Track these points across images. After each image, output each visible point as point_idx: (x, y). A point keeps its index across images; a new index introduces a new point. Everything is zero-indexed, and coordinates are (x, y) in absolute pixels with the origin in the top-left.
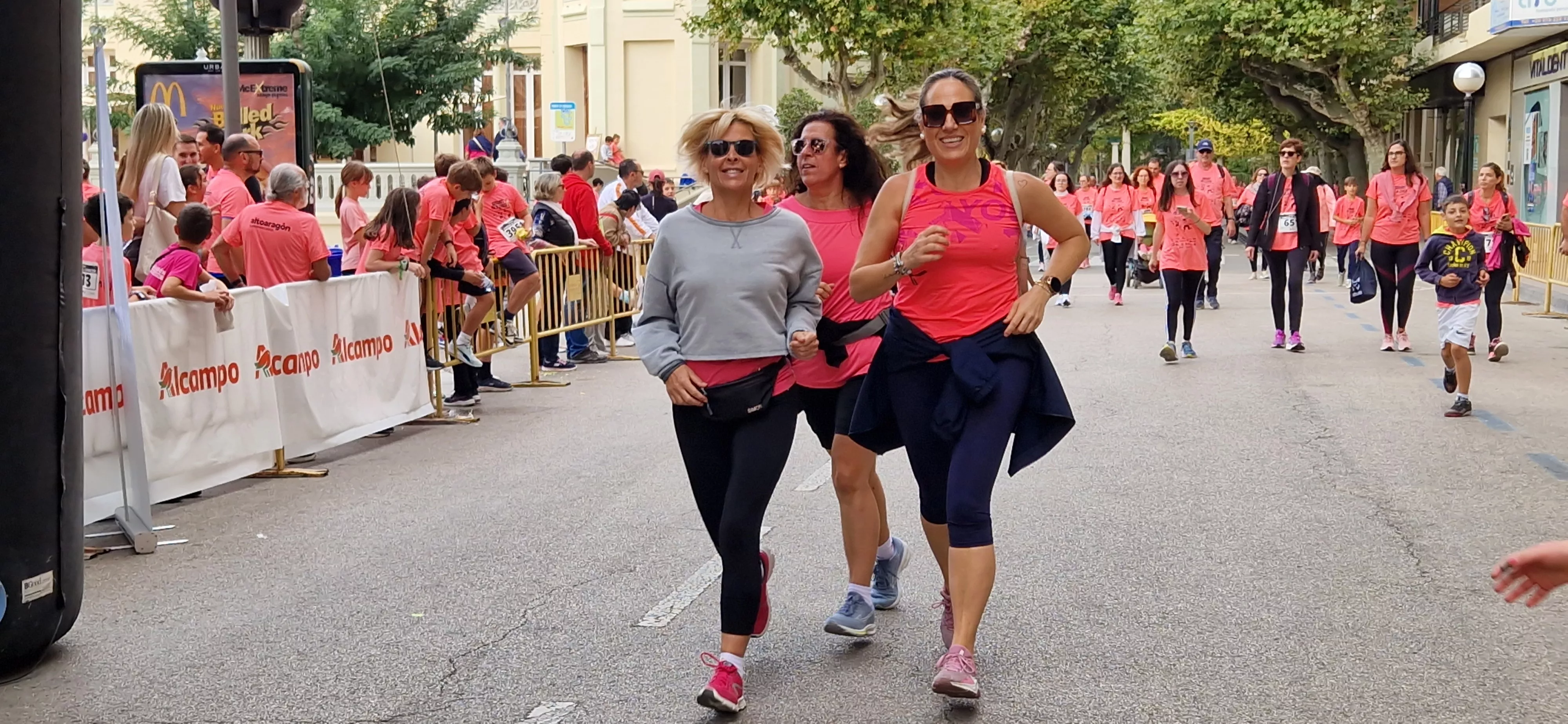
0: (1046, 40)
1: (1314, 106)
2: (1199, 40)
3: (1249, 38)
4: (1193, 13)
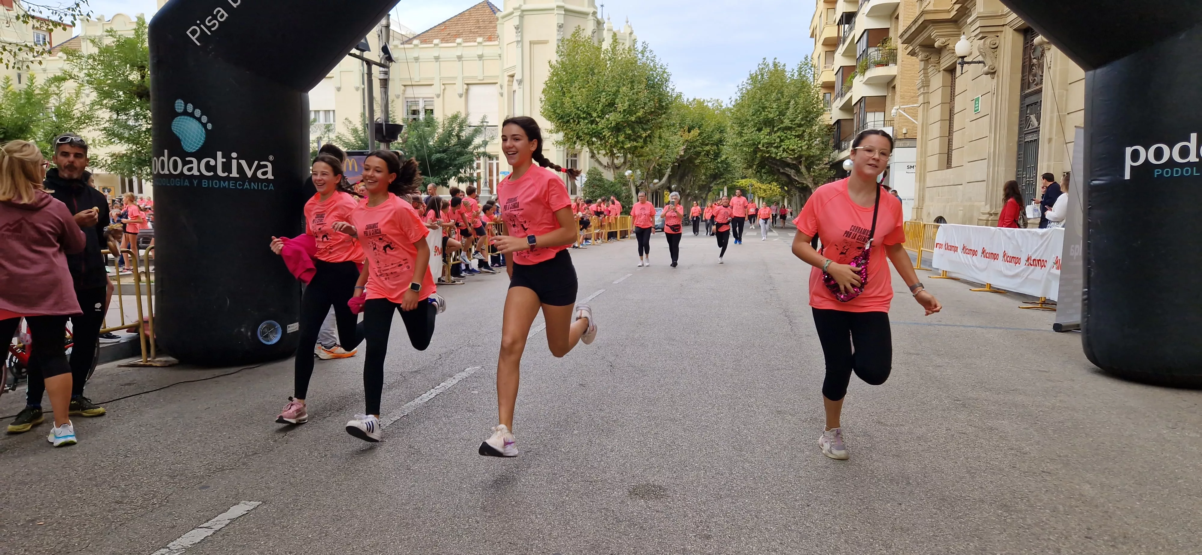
0: (692, 151)
1: (793, 176)
2: (749, 150)
3: (768, 149)
4: (747, 140)
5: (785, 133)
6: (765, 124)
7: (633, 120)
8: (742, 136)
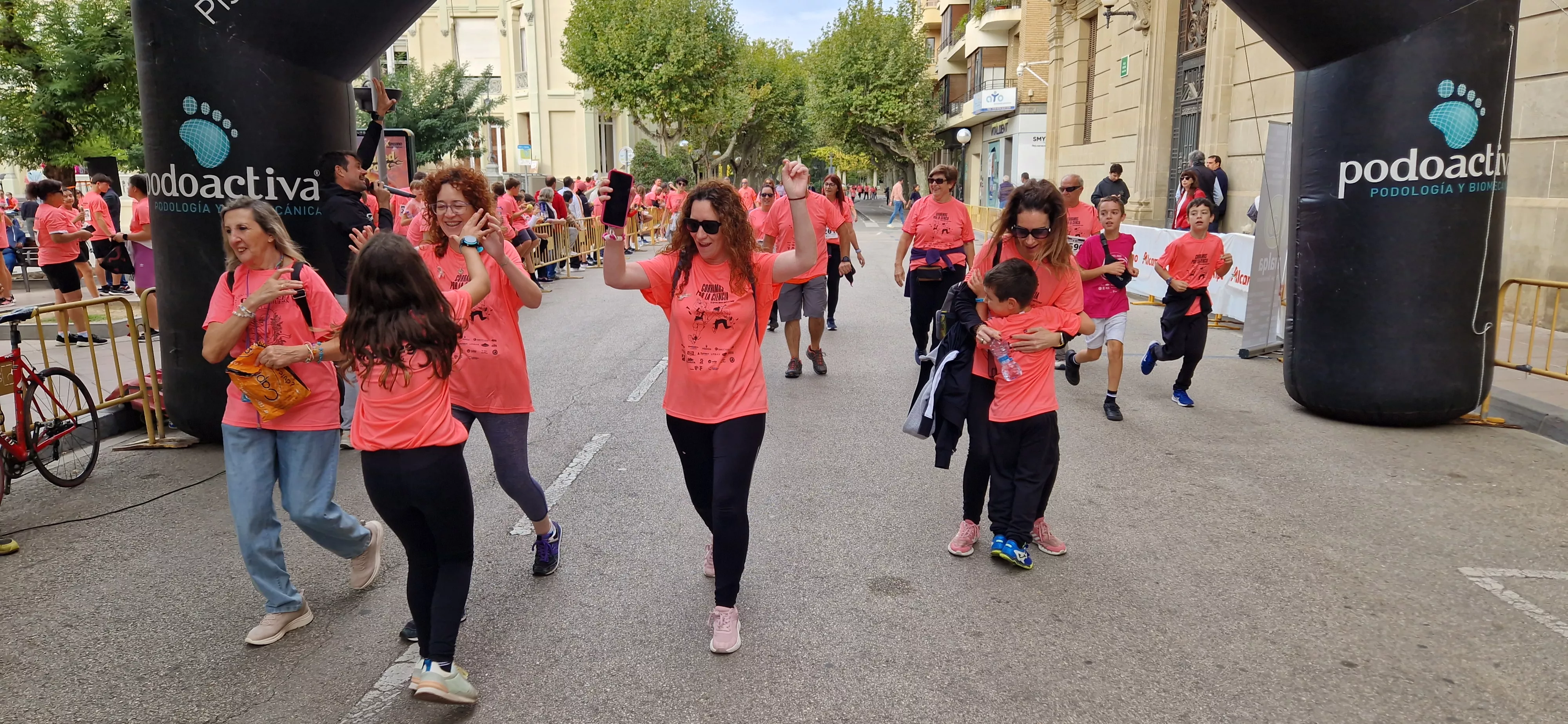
0: (763, 113)
2: (838, 114)
3: (862, 114)
5: (883, 93)
6: (857, 81)
7: (691, 74)
8: (828, 96)
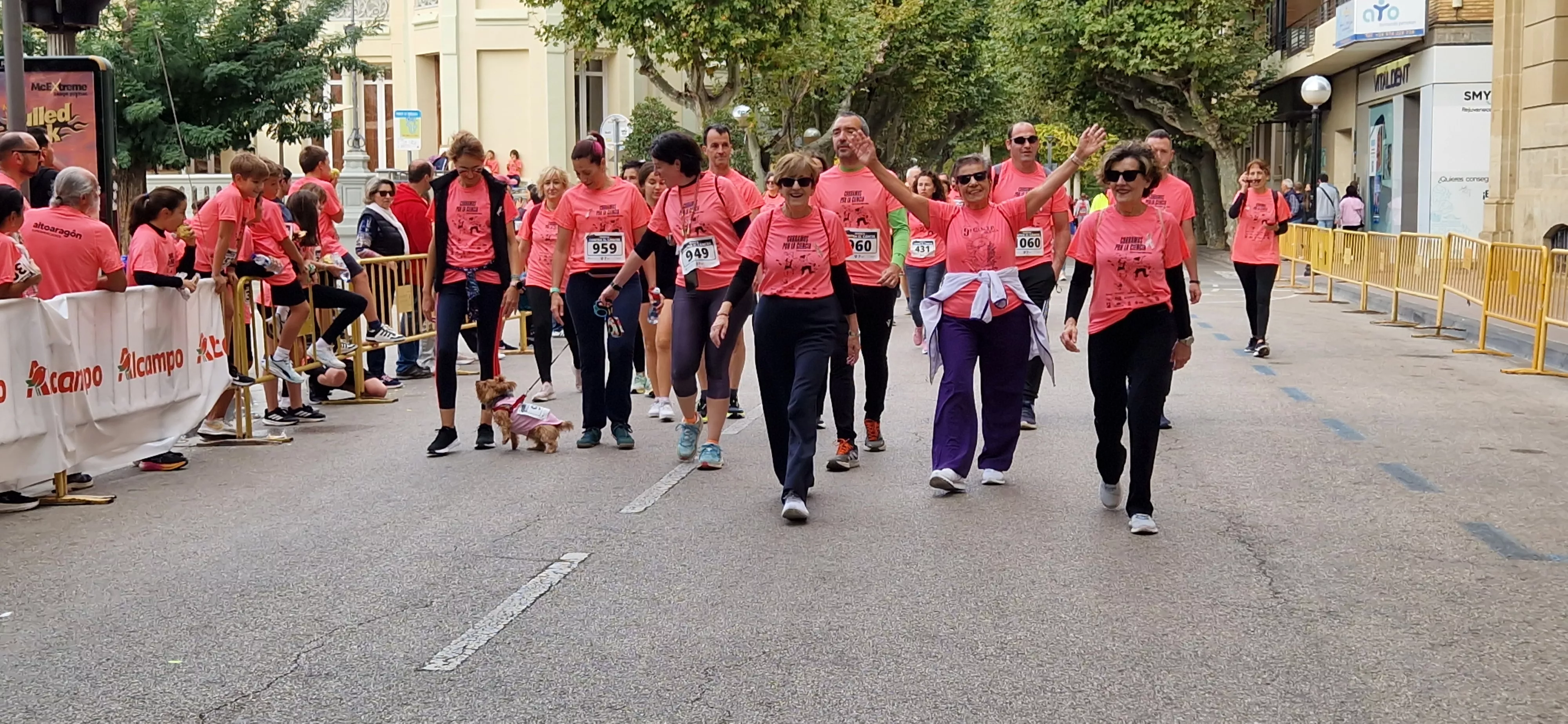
0: (904, 53)
1: (1167, 119)
2: (1055, 52)
3: (1103, 51)
4: (1049, 26)
